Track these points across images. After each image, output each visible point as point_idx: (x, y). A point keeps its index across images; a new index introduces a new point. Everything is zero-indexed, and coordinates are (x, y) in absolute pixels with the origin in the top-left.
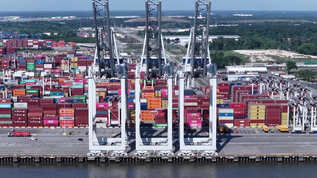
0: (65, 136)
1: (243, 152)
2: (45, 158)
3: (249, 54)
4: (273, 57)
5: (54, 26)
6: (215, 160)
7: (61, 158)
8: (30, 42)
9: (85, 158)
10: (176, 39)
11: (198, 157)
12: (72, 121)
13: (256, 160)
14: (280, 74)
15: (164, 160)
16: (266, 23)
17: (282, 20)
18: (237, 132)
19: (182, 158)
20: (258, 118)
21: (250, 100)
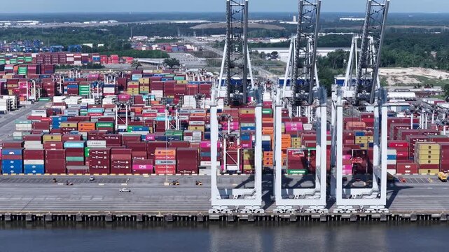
0: (166, 187)
1: (423, 208)
2: (150, 216)
3: (386, 74)
4: (419, 78)
5: (94, 34)
6: (385, 220)
7: (173, 216)
8: (70, 57)
9: (205, 216)
10: (272, 53)
11: (361, 215)
12: (172, 165)
13: (442, 219)
14: (436, 102)
15: (315, 219)
16: (393, 30)
17: (412, 27)
18: (404, 181)
19: (339, 216)
20: (429, 162)
21: (414, 137)
